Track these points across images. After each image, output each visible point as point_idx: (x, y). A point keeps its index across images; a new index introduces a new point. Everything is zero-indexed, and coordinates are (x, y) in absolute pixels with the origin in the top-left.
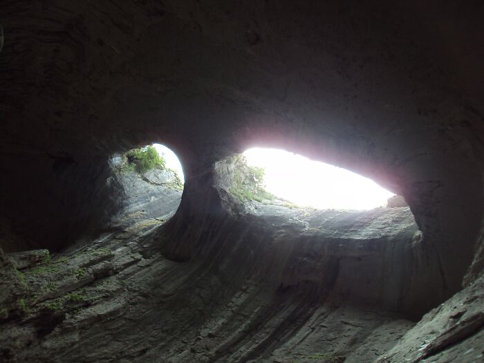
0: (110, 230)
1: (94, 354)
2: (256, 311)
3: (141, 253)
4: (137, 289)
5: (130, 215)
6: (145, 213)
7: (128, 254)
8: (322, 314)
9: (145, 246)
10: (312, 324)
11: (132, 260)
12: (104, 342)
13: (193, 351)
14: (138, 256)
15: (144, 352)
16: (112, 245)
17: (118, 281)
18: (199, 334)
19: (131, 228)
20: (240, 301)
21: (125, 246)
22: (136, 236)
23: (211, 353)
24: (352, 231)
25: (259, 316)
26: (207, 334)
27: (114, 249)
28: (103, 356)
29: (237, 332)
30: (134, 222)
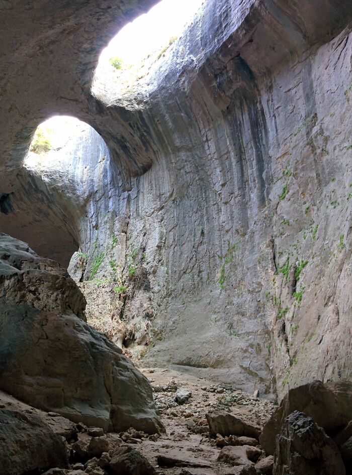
0: (87, 201)
1: (183, 264)
2: (228, 144)
3: (124, 191)
4: (152, 210)
5: (84, 180)
6: (88, 167)
7: (119, 200)
8: (268, 101)
9: (120, 185)
10: (270, 113)
11: (126, 200)
12: (179, 253)
13: (226, 203)
14: (126, 194)
15: (203, 233)
16: (103, 206)
17: (137, 220)
18: (215, 192)
19: (96, 185)
20: (213, 149)
21: (110, 198)
22: (107, 186)
23: (236, 193)
24: (225, 27)
25: (234, 145)
26: (221, 187)
27: (107, 207)
28: (189, 260)
29: (234, 167)
30: (92, 180)
